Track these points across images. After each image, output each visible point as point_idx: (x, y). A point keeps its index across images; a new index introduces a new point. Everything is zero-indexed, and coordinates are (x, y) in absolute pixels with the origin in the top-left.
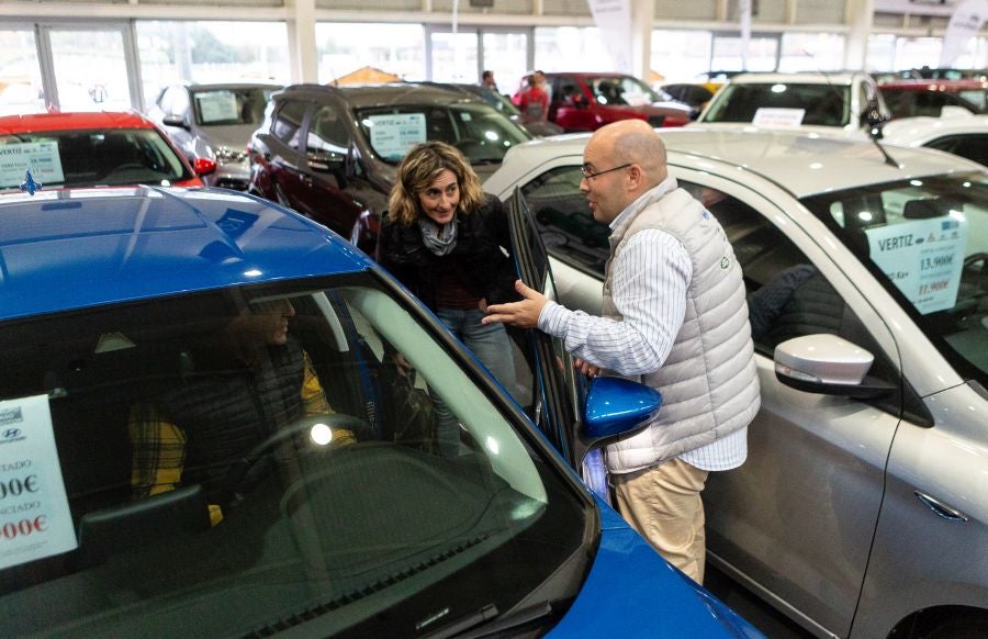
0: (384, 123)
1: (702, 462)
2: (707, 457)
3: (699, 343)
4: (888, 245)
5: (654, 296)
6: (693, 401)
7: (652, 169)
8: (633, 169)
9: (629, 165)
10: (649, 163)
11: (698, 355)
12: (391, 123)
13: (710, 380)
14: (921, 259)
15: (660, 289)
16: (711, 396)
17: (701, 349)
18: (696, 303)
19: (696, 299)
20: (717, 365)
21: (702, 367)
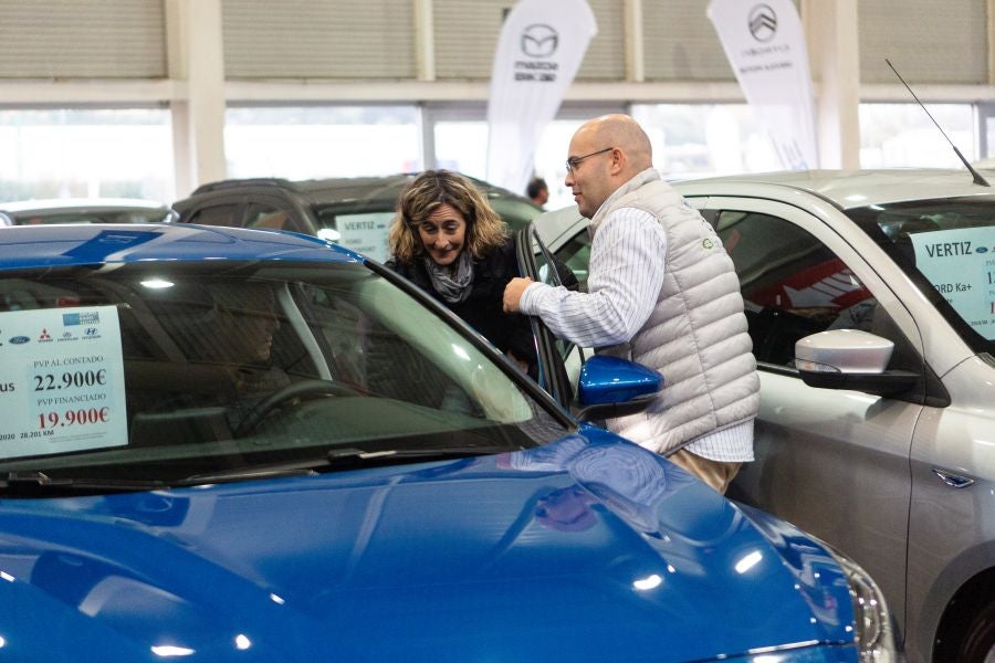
1: (710, 452)
2: (715, 446)
3: (686, 321)
5: (624, 264)
6: (687, 383)
7: (635, 153)
8: (615, 153)
9: (611, 149)
10: (633, 147)
11: (686, 333)
13: (702, 360)
14: (987, 272)
15: (631, 259)
16: (706, 377)
17: (689, 328)
18: (676, 278)
19: (676, 273)
20: (708, 345)
21: (692, 346)
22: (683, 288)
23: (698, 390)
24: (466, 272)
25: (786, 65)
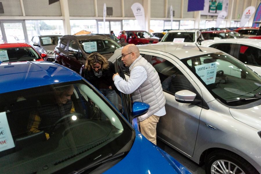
0: (87, 44)
3: (152, 89)
4: (199, 69)
6: (153, 102)
8: (133, 53)
11: (153, 91)
12: (88, 44)
13: (156, 96)
14: (207, 72)
16: (157, 100)
17: (153, 90)
18: (150, 80)
19: (150, 79)
20: (157, 93)
21: (154, 94)
22: (151, 82)
23: (156, 103)
24: (101, 72)
25: (142, 15)
